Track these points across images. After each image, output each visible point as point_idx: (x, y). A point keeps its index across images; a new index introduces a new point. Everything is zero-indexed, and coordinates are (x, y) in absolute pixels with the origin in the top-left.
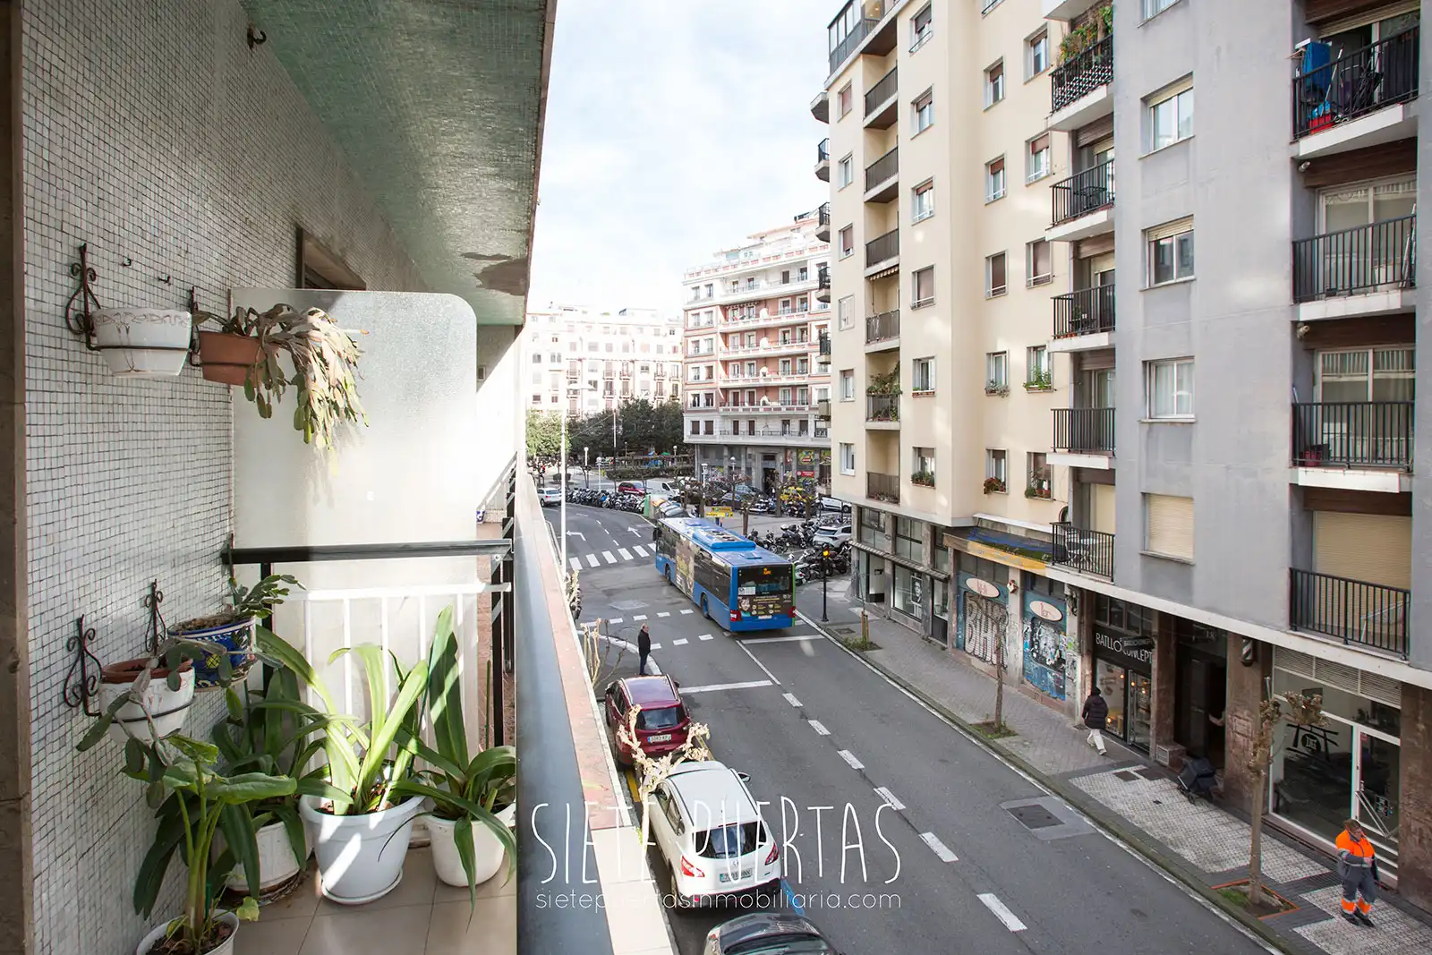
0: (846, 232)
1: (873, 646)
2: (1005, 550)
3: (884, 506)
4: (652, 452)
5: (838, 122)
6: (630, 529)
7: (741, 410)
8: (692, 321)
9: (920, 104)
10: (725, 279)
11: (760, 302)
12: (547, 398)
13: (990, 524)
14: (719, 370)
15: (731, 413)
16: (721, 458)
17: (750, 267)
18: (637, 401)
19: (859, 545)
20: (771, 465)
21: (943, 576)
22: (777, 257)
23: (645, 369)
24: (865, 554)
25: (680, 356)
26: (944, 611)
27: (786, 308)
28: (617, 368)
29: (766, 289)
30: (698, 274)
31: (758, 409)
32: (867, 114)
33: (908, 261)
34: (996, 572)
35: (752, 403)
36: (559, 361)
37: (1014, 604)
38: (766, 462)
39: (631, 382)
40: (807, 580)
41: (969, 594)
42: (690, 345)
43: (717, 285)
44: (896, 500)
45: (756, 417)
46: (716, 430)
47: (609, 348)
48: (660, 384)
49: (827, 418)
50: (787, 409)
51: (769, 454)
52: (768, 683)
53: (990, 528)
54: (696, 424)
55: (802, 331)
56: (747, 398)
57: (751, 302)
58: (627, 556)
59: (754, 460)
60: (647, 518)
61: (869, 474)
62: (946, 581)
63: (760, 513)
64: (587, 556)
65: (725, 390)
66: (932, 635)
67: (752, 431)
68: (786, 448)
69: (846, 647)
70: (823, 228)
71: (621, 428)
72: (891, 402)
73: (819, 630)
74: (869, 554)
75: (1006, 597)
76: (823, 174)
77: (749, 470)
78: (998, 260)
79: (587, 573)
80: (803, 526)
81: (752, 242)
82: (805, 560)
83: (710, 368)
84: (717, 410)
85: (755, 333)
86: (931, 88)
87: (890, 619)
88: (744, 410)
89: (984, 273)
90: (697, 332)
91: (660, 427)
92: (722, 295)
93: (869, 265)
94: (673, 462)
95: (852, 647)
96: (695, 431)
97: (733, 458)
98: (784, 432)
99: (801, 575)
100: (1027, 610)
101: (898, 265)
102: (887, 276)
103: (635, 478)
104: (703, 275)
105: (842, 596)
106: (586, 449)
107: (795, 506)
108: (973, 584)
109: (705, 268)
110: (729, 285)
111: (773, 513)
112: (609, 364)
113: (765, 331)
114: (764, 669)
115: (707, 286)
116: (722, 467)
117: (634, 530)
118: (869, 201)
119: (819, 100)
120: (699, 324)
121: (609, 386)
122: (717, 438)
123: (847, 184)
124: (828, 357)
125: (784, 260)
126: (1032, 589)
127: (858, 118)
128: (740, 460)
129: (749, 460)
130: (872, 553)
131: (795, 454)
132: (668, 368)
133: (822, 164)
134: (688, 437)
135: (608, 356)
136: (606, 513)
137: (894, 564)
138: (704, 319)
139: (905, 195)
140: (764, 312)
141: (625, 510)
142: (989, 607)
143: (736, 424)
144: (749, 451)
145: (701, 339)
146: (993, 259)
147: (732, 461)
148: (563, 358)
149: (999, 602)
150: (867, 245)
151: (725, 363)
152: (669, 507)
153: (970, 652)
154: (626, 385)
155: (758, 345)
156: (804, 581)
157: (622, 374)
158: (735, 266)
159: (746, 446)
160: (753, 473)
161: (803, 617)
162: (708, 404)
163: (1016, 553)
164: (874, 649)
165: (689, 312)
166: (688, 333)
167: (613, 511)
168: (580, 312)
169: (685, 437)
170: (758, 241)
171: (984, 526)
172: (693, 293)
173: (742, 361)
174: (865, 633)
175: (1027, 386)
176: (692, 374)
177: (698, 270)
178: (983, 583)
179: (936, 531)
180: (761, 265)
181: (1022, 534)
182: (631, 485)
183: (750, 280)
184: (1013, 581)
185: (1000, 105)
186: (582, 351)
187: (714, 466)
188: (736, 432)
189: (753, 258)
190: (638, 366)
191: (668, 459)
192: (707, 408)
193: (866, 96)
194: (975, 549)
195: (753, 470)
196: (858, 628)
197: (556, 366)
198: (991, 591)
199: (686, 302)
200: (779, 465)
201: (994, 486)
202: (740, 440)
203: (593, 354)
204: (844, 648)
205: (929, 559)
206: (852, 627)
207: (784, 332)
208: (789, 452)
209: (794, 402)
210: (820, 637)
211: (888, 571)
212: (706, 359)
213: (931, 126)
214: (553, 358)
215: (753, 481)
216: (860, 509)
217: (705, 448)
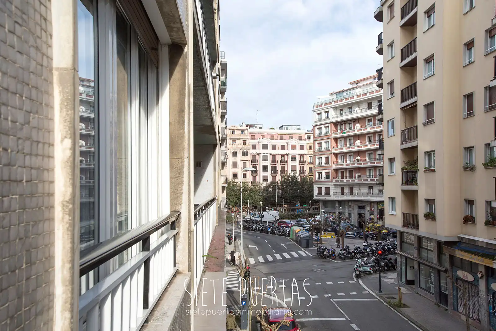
0: (391, 83)
1: (405, 306)
2: (475, 255)
3: (411, 231)
4: (298, 205)
5: (388, 23)
6: (282, 245)
7: (345, 181)
8: (317, 131)
9: (429, 12)
10: (335, 108)
11: (355, 121)
12: (240, 176)
13: (467, 240)
14: (333, 159)
15: (339, 183)
16: (334, 207)
17: (350, 101)
18: (289, 176)
19: (401, 253)
20: (362, 211)
21: (444, 269)
22: (365, 94)
23: (294, 159)
24: (404, 257)
25: (312, 152)
26: (446, 289)
27: (370, 123)
28: (278, 158)
29: (359, 113)
30: (321, 106)
31: (354, 180)
32: (402, 19)
33: (422, 99)
34: (472, 268)
35: (351, 177)
36: (247, 155)
37: (482, 285)
38: (360, 210)
39: (286, 167)
40: (374, 272)
41: (458, 279)
42: (317, 145)
43: (332, 112)
44: (417, 228)
45: (353, 185)
46: (331, 193)
47: (274, 147)
48: (302, 167)
49: (382, 184)
50: (371, 180)
51: (361, 205)
52: (344, 319)
53: (467, 242)
54: (320, 189)
55: (380, 136)
56: (348, 175)
57: (350, 120)
58: (278, 257)
59: (353, 209)
60: (292, 239)
61: (403, 213)
62: (446, 271)
63: (354, 238)
64: (258, 257)
65: (336, 170)
66: (440, 303)
67: (351, 193)
68: (371, 202)
69: (390, 305)
70: (380, 82)
71: (281, 191)
72: (414, 175)
73: (376, 296)
74: (406, 258)
75: (478, 281)
76: (380, 51)
77: (350, 214)
78: (470, 97)
79: (257, 266)
80: (376, 244)
81: (351, 86)
82: (373, 261)
83: (327, 158)
84: (331, 181)
85: (352, 138)
86: (434, 4)
87: (418, 294)
88: (347, 181)
89: (463, 104)
90: (320, 139)
91: (302, 191)
92: (334, 116)
93: (403, 101)
94: (309, 210)
95: (393, 306)
96: (320, 193)
97: (341, 208)
98: (370, 193)
99: (370, 269)
100: (490, 288)
101: (416, 102)
102: (412, 107)
103: (288, 218)
104: (323, 106)
105: (392, 281)
106: (261, 203)
107: (374, 234)
108: (460, 273)
109: (325, 102)
110: (338, 112)
111: (362, 238)
112: (274, 156)
113: (358, 137)
114: (342, 312)
115: (325, 112)
116: (335, 213)
117: (284, 245)
118: (402, 67)
119: (378, 11)
120: (321, 133)
121: (274, 168)
122: (332, 197)
123: (392, 58)
124: (382, 151)
125: (369, 96)
126: (492, 277)
127: (398, 21)
128: (345, 209)
129: (350, 209)
130: (409, 258)
131: (376, 206)
132: (306, 158)
133: (380, 47)
134: (316, 196)
135: (273, 152)
136: (270, 237)
137: (419, 263)
138: (324, 130)
139: (420, 64)
140: (358, 126)
141: (280, 235)
142: (470, 286)
143: (342, 189)
144: (350, 204)
145: (323, 142)
146: (468, 96)
147: (340, 209)
148: (249, 153)
149: (474, 284)
150: (402, 91)
151: (336, 155)
152: (303, 233)
153: (461, 312)
154: (283, 168)
155: (355, 145)
156: (372, 272)
157: (281, 162)
158: (341, 100)
159: (348, 201)
160: (352, 216)
161: (367, 289)
162: (327, 178)
163: (481, 256)
164: (405, 307)
165: (316, 127)
166: (316, 139)
167: (274, 235)
168: (258, 128)
169: (314, 196)
170: (355, 86)
171: (464, 241)
172: (317, 117)
173: (345, 153)
174: (400, 299)
175: (485, 165)
176: (317, 161)
177: (321, 103)
178: (466, 273)
179: (440, 245)
180: (356, 99)
181: (484, 245)
182: (285, 222)
183: (350, 108)
184: (481, 272)
185: (474, 11)
186: (260, 150)
187: (330, 212)
188: (342, 193)
189: (351, 95)
190: (290, 156)
191: (307, 209)
192: (326, 180)
193: (402, 9)
194: (459, 254)
195: (352, 214)
196: (397, 297)
197: (245, 158)
198: (470, 278)
199: (314, 121)
200: (367, 211)
201: (469, 220)
202: (345, 198)
203: (265, 151)
204: (389, 306)
205: (437, 260)
206: (394, 296)
207: (369, 137)
208: (372, 204)
209: (375, 176)
210: (376, 300)
211: (416, 267)
212: (325, 153)
213: (434, 25)
214: (243, 154)
215: (353, 221)
216: (402, 233)
217: (326, 203)
